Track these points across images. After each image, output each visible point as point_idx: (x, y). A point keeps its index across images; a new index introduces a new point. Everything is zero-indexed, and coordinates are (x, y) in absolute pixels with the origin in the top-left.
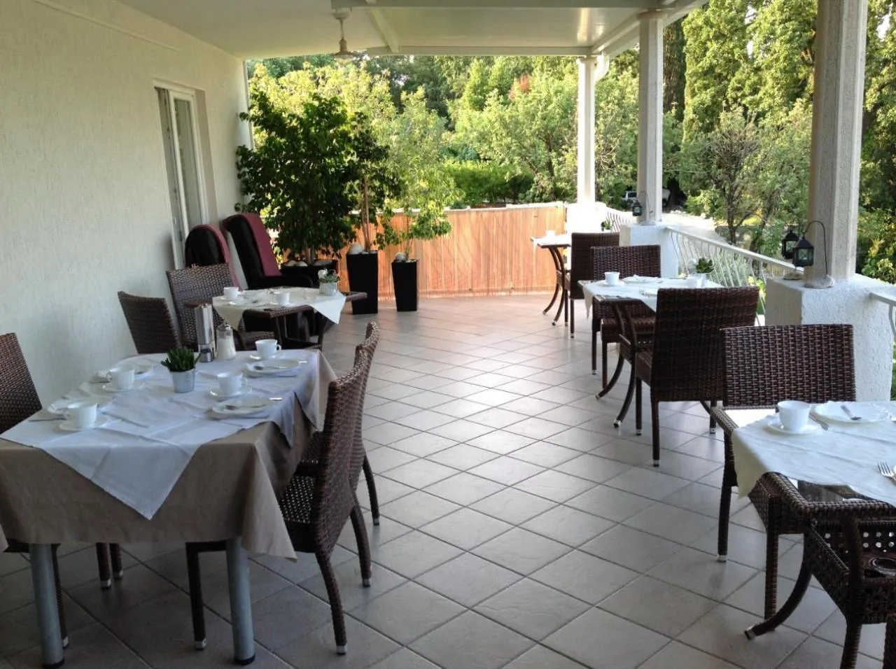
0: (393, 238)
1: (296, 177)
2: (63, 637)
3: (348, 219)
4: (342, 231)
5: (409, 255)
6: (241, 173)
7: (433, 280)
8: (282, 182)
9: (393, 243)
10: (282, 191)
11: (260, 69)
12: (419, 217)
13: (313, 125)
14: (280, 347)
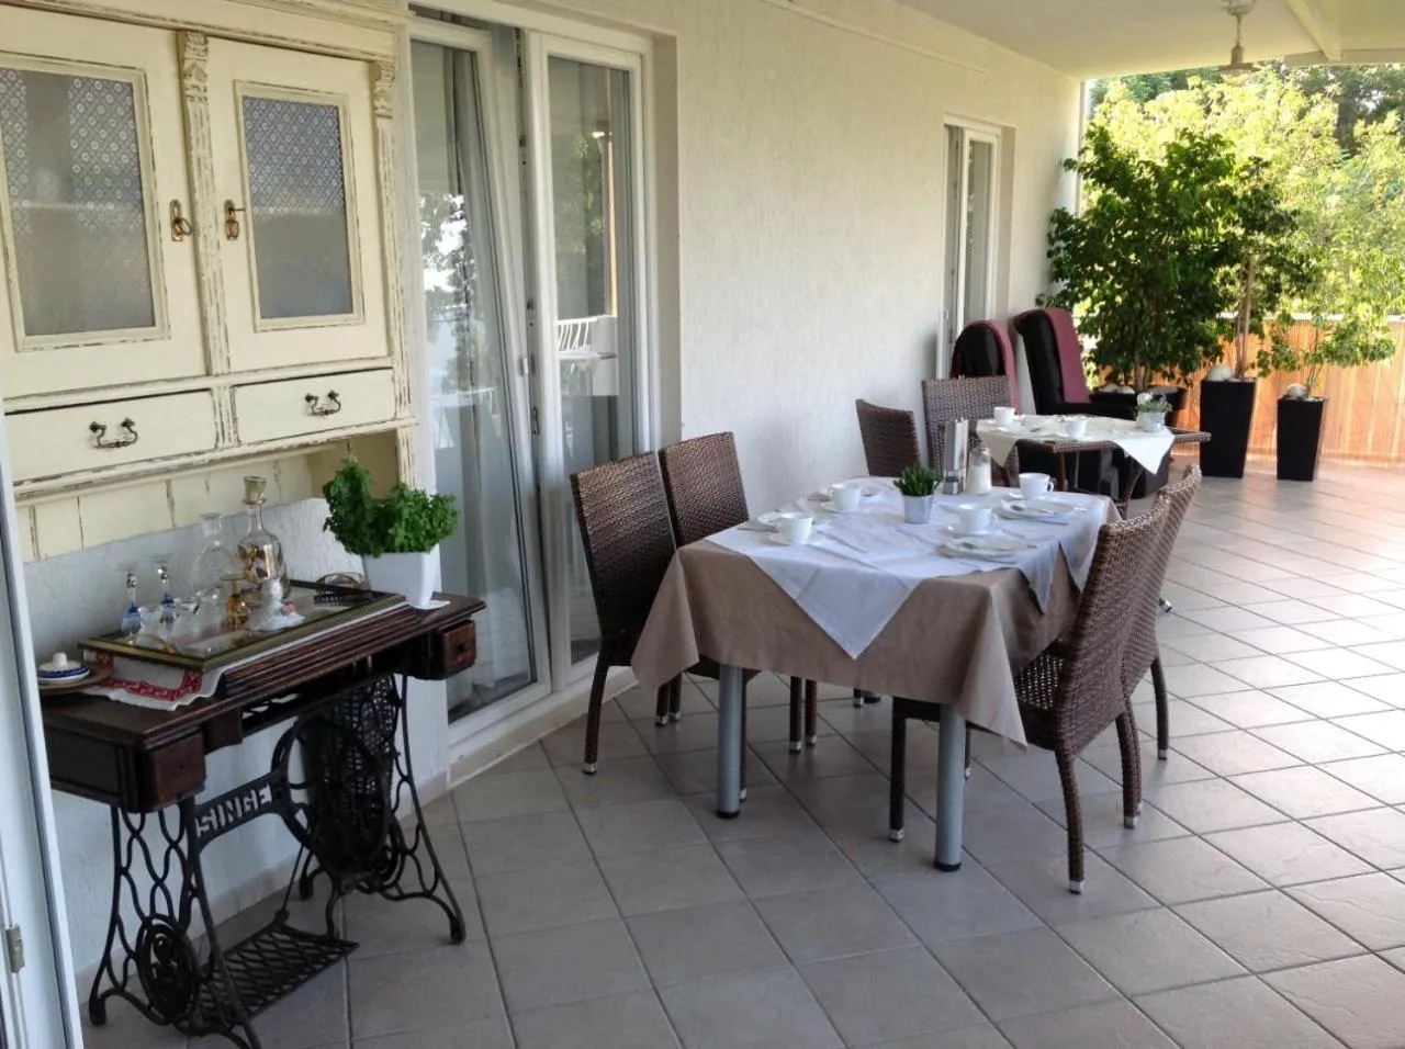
0: (1286, 359)
1: (1137, 257)
2: (742, 788)
3: (1215, 325)
4: (1199, 344)
5: (1312, 389)
6: (1053, 248)
7: (1352, 435)
8: (1114, 264)
9: (1285, 367)
10: (1111, 277)
11: (1115, 90)
12: (1338, 328)
13: (1176, 177)
14: (1052, 486)
